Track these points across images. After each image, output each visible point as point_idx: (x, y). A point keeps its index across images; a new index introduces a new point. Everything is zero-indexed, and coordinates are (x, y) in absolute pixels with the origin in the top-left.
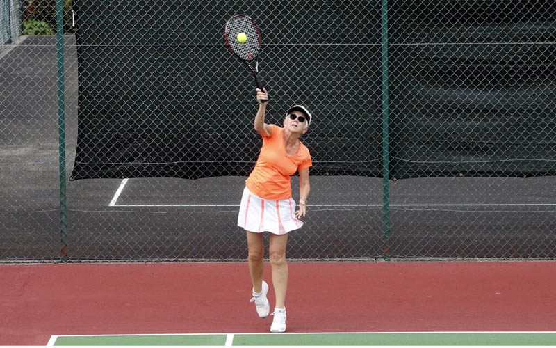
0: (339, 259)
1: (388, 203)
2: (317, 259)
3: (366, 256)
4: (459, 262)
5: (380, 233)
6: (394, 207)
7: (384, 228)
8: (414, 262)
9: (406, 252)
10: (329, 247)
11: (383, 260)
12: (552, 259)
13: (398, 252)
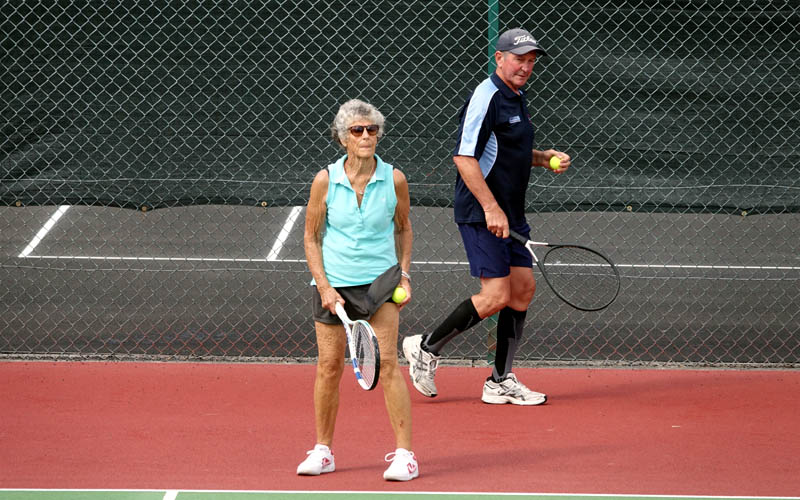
3: (456, 355)
11: (486, 363)
12: (792, 367)
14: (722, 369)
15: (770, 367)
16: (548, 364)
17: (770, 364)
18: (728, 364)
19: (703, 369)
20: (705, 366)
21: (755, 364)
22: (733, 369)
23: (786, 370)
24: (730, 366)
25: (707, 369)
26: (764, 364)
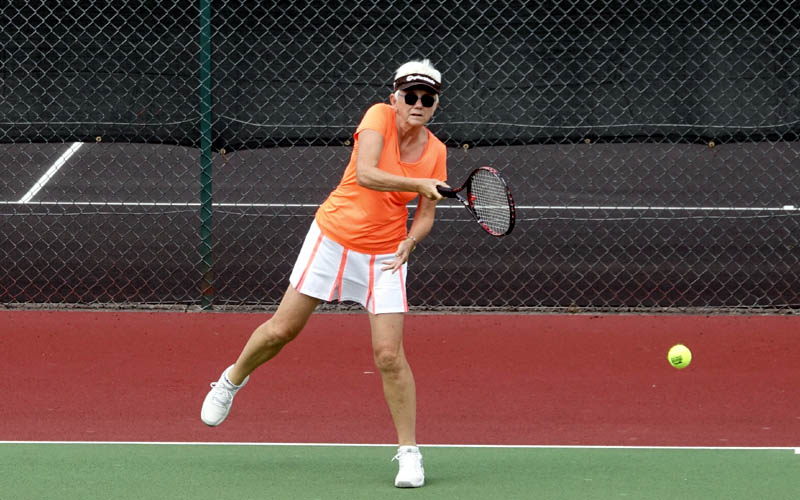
0: (117, 305)
1: (210, 202)
2: (77, 304)
3: (170, 300)
4: (341, 313)
5: (195, 259)
6: (221, 208)
7: (202, 249)
8: (257, 312)
9: (242, 293)
10: (101, 282)
11: (199, 308)
12: (516, 310)
13: (227, 294)
14: (442, 313)
15: (493, 310)
16: (264, 309)
17: (494, 307)
18: (451, 307)
19: (423, 313)
20: (427, 309)
21: (477, 308)
22: (455, 313)
23: (509, 313)
24: (453, 310)
25: (427, 313)
26: (488, 308)
